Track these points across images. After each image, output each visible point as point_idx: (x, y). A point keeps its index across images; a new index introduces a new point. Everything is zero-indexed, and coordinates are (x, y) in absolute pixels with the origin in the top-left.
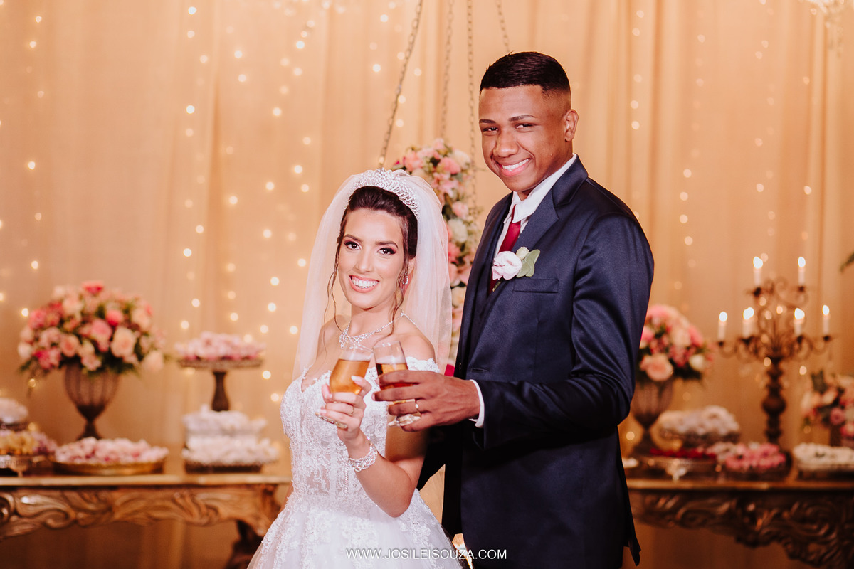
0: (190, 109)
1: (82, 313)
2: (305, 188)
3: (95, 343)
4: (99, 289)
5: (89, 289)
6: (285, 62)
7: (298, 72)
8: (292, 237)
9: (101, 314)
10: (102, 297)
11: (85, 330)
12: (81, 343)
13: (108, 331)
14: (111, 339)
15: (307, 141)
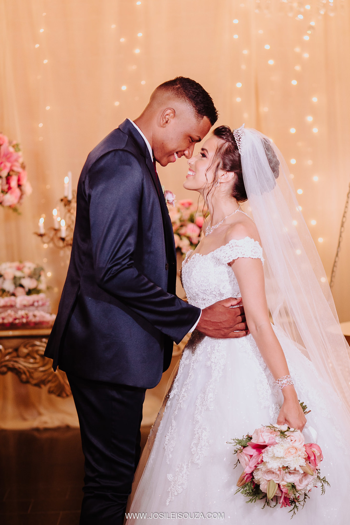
0: (239, 85)
1: (181, 220)
2: (315, 130)
3: (189, 238)
4: (190, 204)
5: (183, 204)
6: (298, 50)
7: (306, 55)
8: (310, 162)
9: (192, 220)
10: (192, 209)
11: (183, 231)
12: (181, 239)
13: (197, 230)
14: (199, 236)
15: (315, 99)
